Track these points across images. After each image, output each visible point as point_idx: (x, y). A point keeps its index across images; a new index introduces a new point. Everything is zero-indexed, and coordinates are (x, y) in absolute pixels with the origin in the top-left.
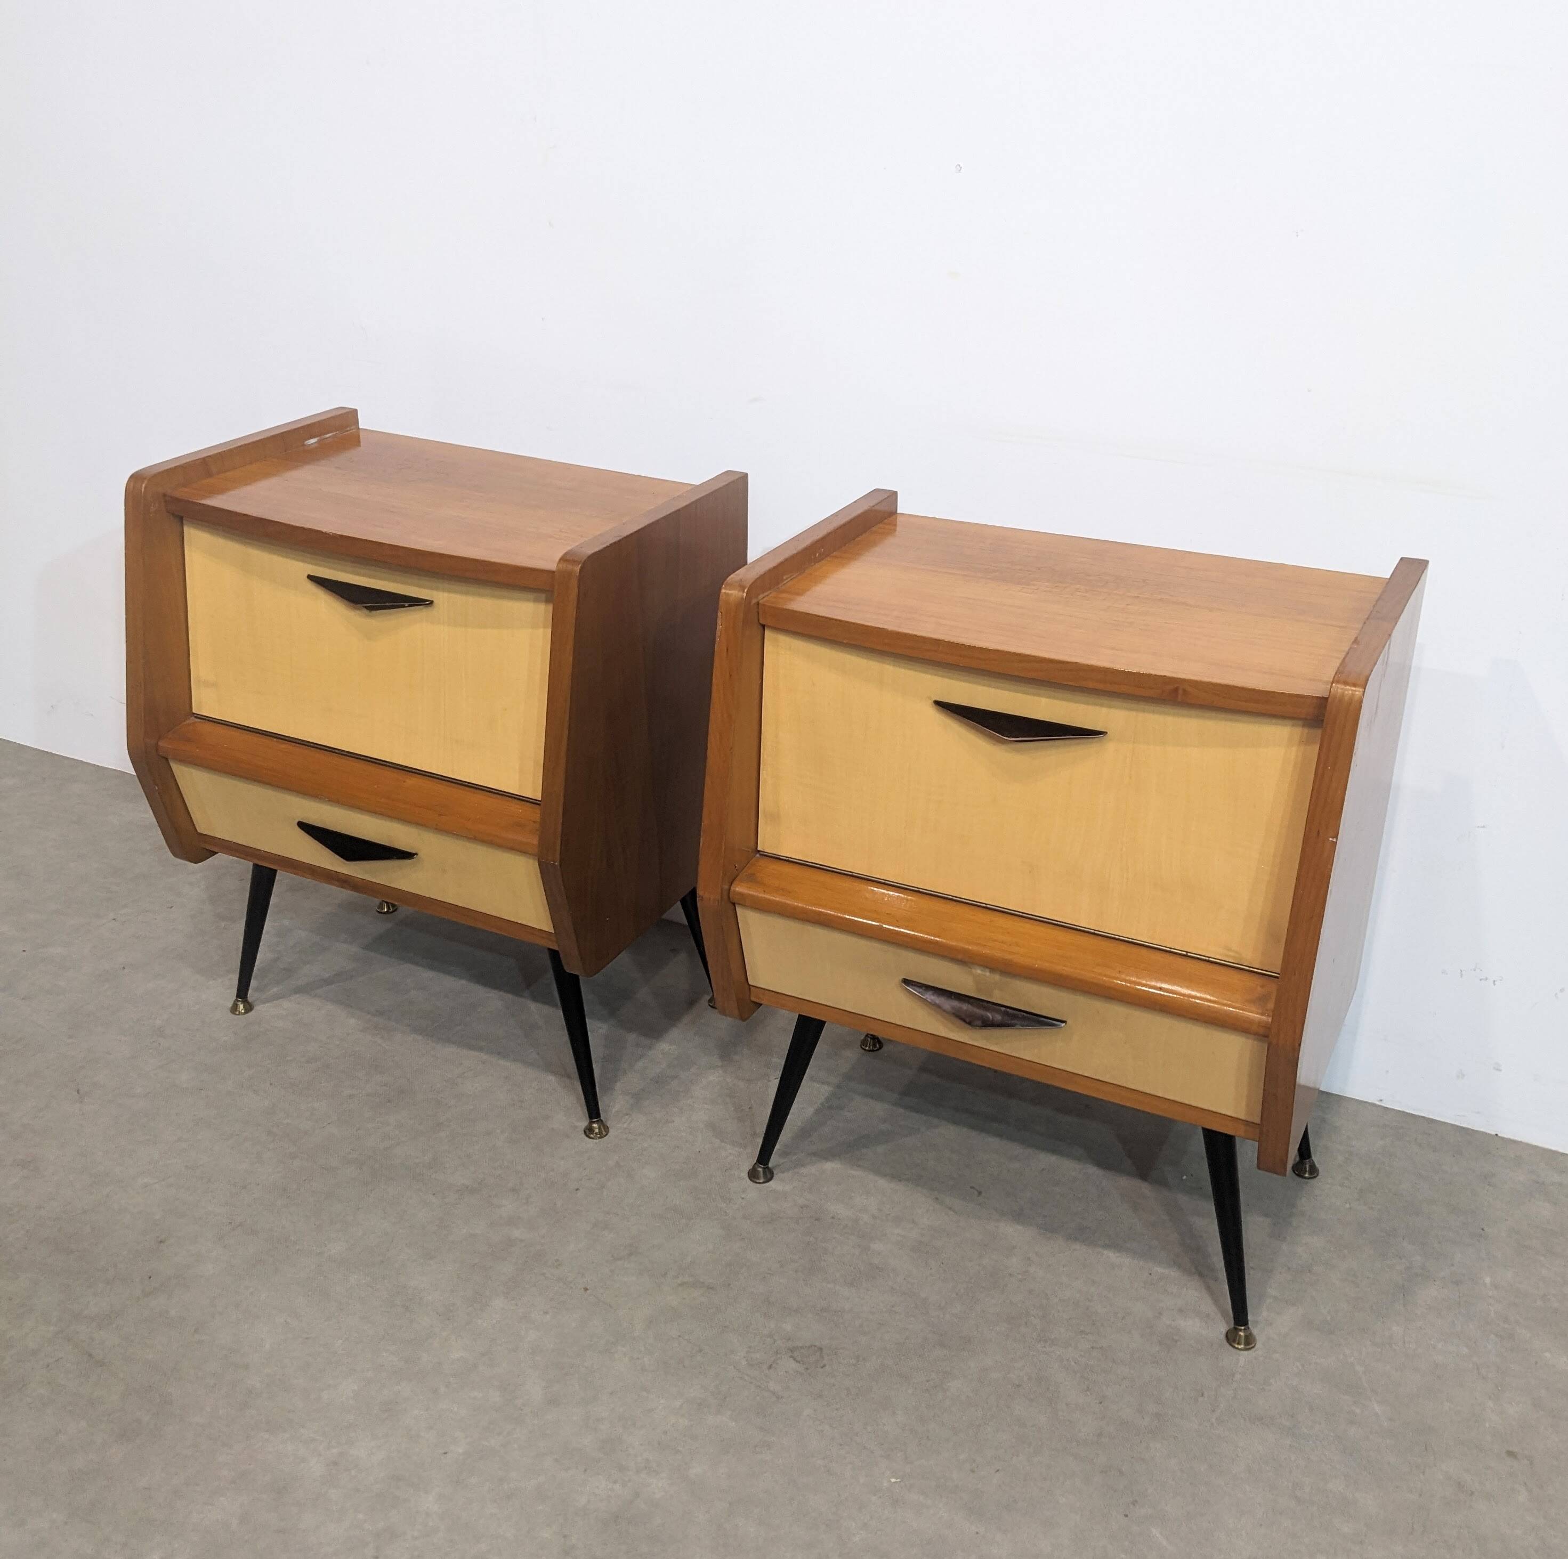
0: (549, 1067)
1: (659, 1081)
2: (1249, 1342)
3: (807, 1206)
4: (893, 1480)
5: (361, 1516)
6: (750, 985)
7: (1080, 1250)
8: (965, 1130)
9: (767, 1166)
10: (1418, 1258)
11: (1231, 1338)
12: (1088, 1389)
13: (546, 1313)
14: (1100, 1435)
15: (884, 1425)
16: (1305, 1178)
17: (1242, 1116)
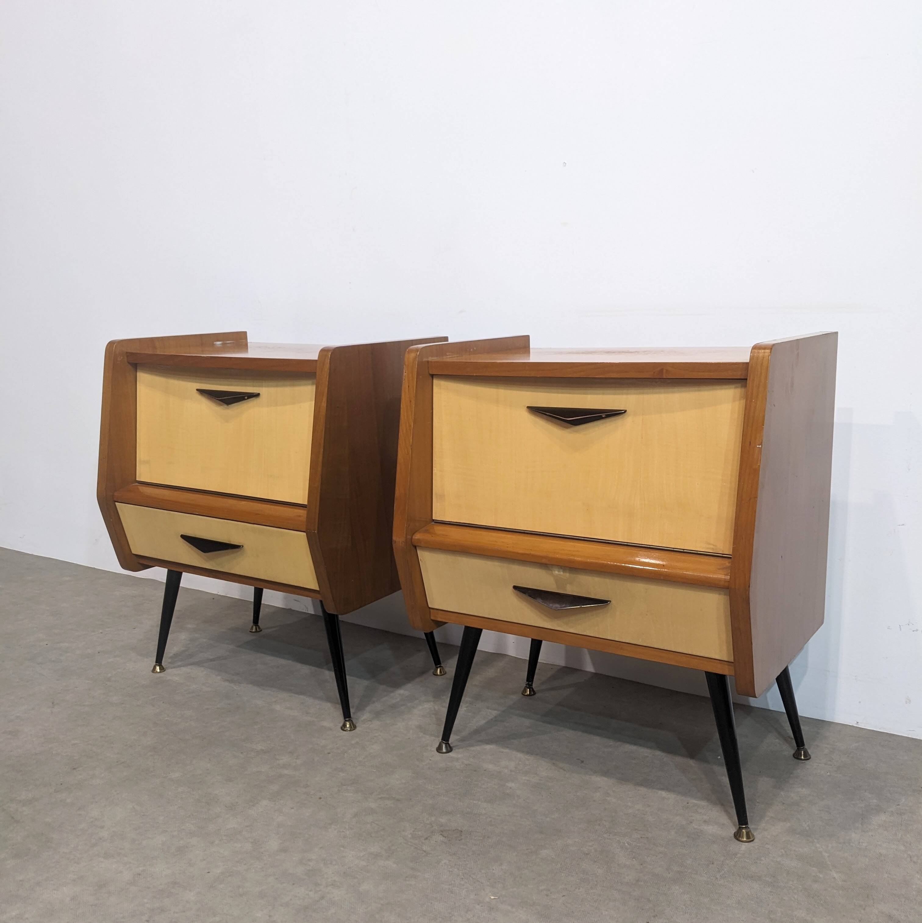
0: (328, 699)
1: (394, 707)
2: (750, 838)
3: (469, 765)
4: (492, 897)
5: (145, 901)
6: (430, 608)
7: (643, 790)
8: (580, 733)
9: (448, 742)
10: (875, 801)
11: (737, 836)
12: (634, 858)
13: (292, 808)
14: (638, 881)
15: (493, 870)
16: (801, 759)
17: (726, 659)
